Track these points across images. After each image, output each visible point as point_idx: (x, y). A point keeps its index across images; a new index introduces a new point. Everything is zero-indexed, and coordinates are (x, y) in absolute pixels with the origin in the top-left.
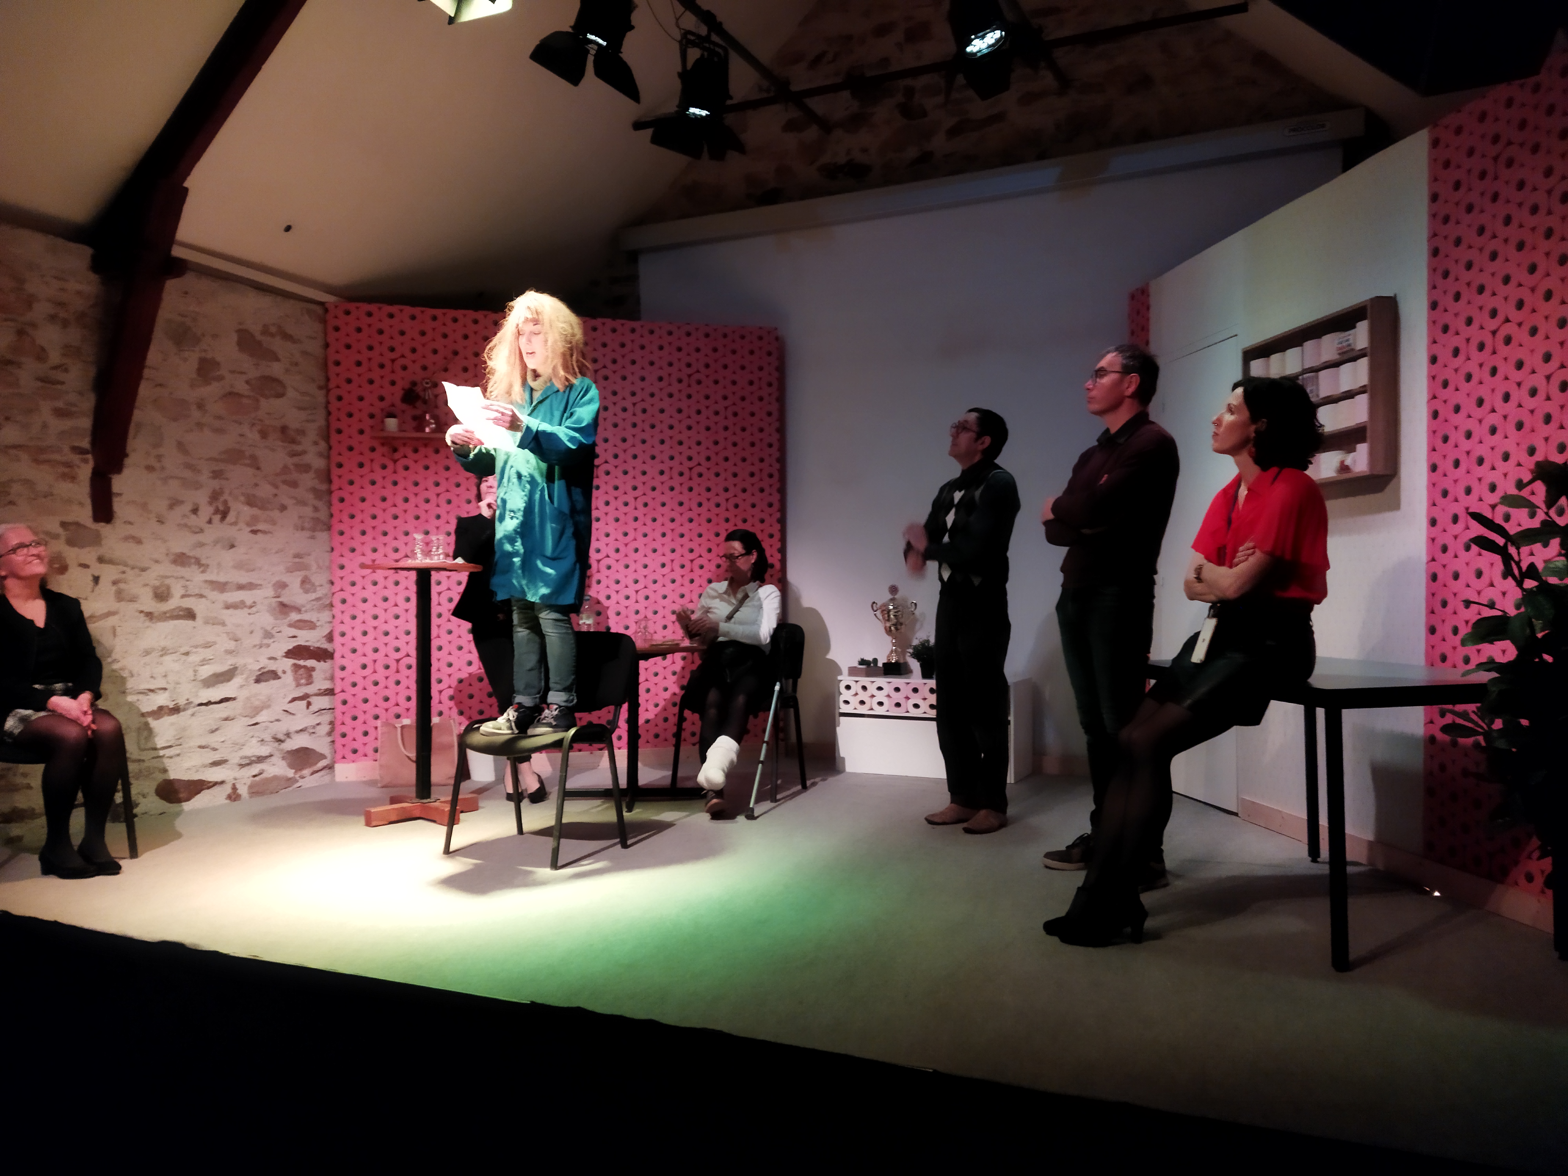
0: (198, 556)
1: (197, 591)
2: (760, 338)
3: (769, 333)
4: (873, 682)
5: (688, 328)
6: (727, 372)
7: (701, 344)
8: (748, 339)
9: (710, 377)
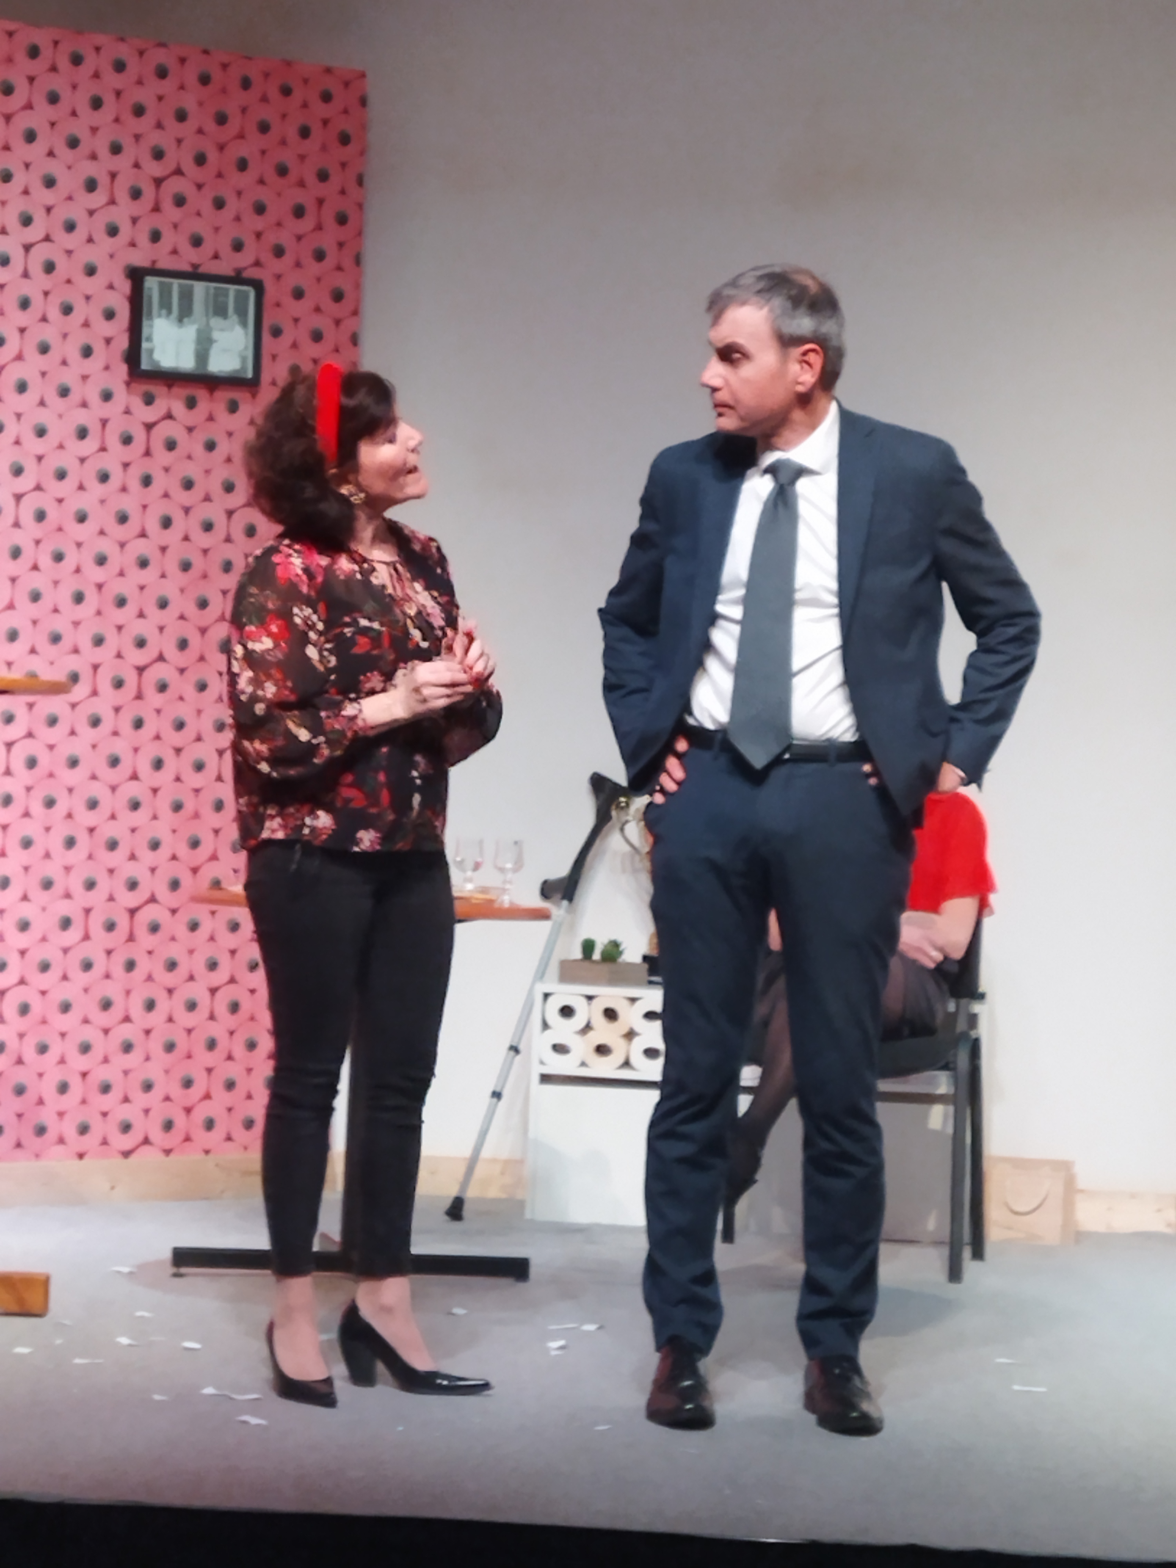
2: (326, 97)
3: (347, 84)
4: (633, 1000)
5: (160, 56)
6: (246, 180)
7: (189, 102)
8: (298, 95)
9: (205, 190)
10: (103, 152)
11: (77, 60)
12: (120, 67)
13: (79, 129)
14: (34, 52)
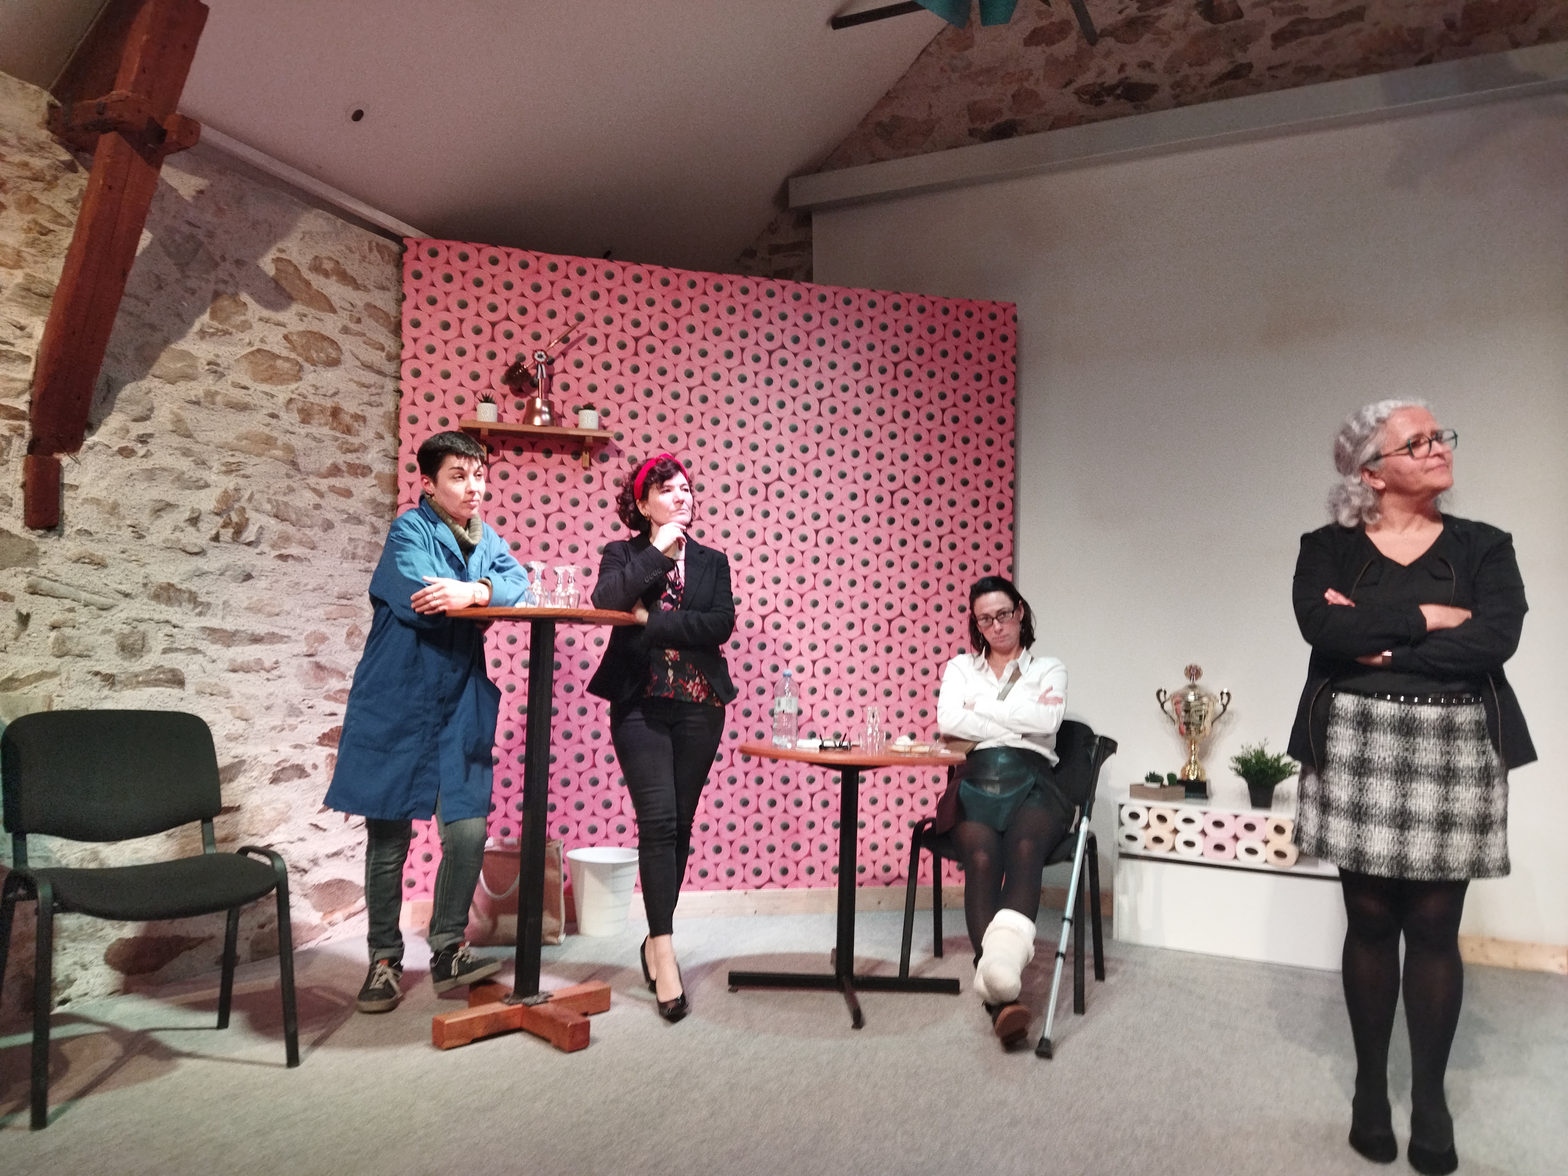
0: (194, 589)
1: (189, 642)
2: (993, 317)
3: (1005, 310)
4: (1176, 811)
5: (896, 299)
6: (947, 362)
7: (913, 322)
8: (976, 317)
9: (923, 368)
10: (864, 349)
11: (848, 302)
12: (872, 305)
13: (850, 337)
14: (823, 299)
